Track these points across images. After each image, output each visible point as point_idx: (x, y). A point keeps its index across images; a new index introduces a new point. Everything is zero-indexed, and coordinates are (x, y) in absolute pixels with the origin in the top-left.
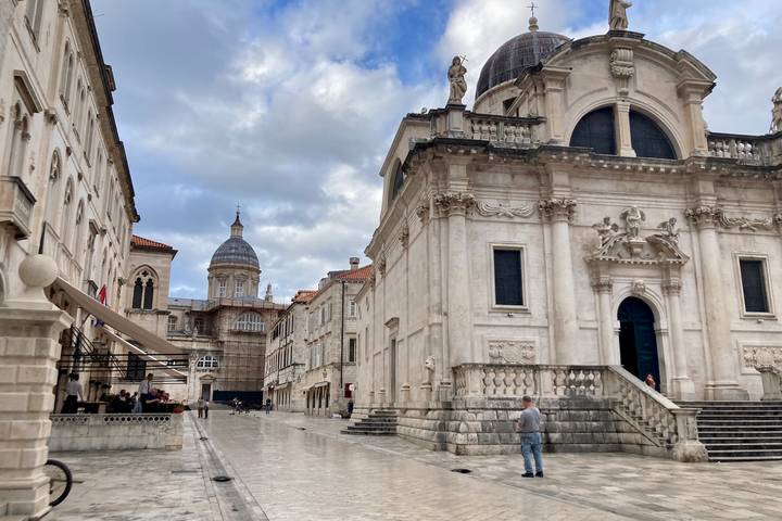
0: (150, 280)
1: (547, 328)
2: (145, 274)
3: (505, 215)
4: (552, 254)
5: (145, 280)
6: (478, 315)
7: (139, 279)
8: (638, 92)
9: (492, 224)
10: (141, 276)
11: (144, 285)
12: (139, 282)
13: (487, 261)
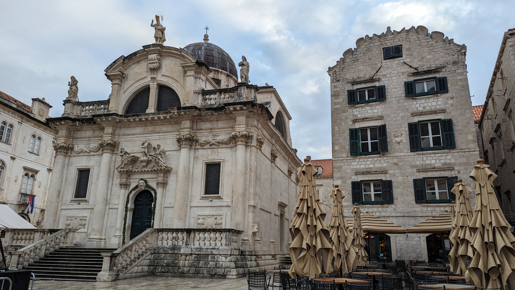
3: (86, 152)
6: (65, 204)
8: (162, 75)
9: (80, 157)
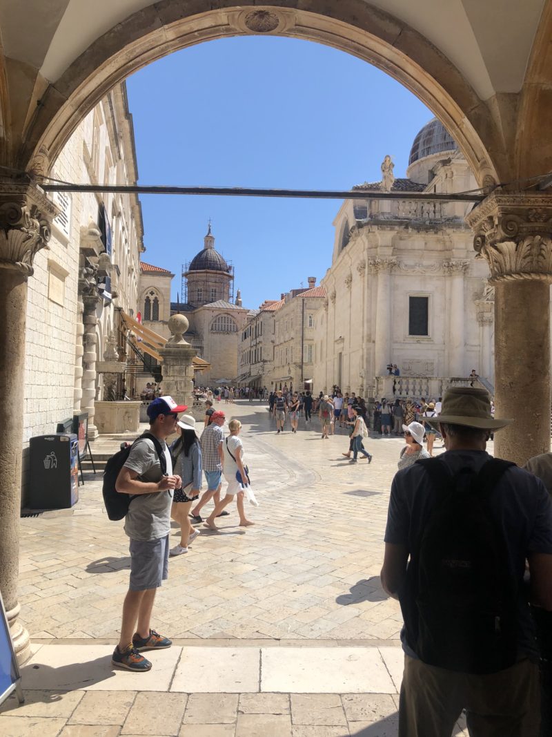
0: (156, 298)
1: (444, 350)
2: (152, 293)
4: (450, 299)
5: (152, 298)
6: (396, 342)
7: (148, 297)
9: (409, 279)
10: (149, 295)
11: (152, 302)
12: (148, 300)
13: (404, 306)
